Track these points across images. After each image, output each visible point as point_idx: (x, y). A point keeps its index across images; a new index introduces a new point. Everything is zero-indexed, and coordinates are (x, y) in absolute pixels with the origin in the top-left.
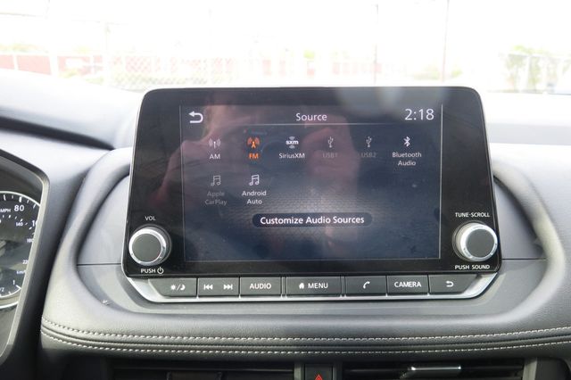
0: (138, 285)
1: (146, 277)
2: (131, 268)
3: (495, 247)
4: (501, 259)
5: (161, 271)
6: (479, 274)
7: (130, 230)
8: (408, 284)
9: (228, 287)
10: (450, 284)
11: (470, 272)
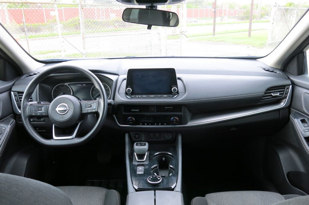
0: (127, 96)
1: (128, 95)
2: (126, 94)
3: (177, 91)
4: (178, 92)
5: (130, 94)
6: (176, 95)
7: (126, 89)
8: (164, 96)
9: (140, 96)
10: (171, 96)
11: (174, 94)
